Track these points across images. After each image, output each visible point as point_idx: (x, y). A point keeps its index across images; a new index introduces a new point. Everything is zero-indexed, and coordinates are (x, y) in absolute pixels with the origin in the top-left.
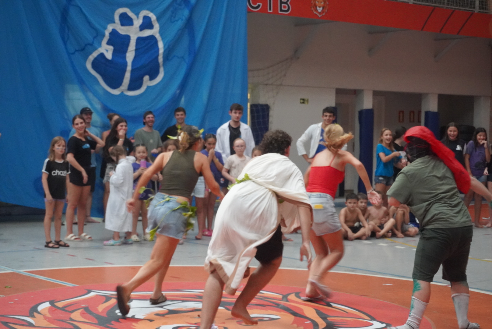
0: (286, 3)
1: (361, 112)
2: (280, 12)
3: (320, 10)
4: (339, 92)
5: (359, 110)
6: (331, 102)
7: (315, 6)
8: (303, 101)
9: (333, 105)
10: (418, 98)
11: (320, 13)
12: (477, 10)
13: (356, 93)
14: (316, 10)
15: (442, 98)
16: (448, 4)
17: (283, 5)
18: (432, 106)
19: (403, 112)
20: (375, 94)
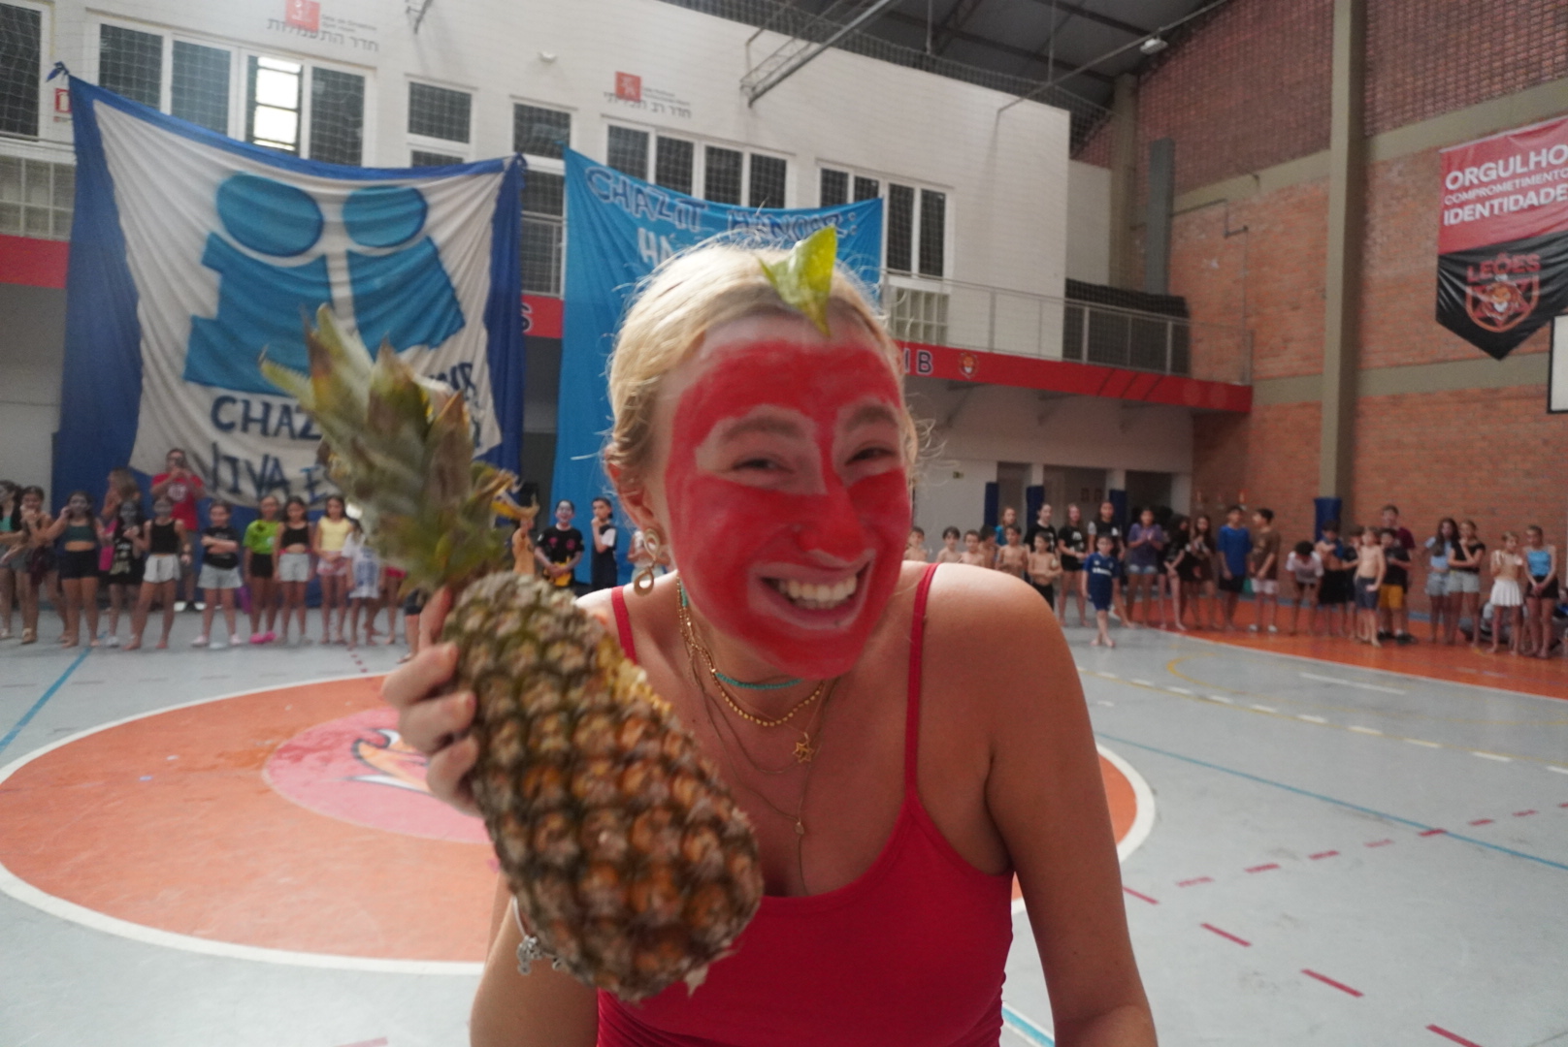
0: (926, 362)
1: (1029, 489)
2: (919, 373)
3: (968, 370)
5: (1027, 486)
7: (963, 366)
8: (957, 475)
9: (993, 477)
10: (1101, 474)
11: (969, 374)
12: (1168, 372)
13: (1024, 467)
14: (964, 371)
15: (1131, 475)
16: (1131, 365)
17: (923, 364)
18: (1118, 483)
20: (1048, 469)
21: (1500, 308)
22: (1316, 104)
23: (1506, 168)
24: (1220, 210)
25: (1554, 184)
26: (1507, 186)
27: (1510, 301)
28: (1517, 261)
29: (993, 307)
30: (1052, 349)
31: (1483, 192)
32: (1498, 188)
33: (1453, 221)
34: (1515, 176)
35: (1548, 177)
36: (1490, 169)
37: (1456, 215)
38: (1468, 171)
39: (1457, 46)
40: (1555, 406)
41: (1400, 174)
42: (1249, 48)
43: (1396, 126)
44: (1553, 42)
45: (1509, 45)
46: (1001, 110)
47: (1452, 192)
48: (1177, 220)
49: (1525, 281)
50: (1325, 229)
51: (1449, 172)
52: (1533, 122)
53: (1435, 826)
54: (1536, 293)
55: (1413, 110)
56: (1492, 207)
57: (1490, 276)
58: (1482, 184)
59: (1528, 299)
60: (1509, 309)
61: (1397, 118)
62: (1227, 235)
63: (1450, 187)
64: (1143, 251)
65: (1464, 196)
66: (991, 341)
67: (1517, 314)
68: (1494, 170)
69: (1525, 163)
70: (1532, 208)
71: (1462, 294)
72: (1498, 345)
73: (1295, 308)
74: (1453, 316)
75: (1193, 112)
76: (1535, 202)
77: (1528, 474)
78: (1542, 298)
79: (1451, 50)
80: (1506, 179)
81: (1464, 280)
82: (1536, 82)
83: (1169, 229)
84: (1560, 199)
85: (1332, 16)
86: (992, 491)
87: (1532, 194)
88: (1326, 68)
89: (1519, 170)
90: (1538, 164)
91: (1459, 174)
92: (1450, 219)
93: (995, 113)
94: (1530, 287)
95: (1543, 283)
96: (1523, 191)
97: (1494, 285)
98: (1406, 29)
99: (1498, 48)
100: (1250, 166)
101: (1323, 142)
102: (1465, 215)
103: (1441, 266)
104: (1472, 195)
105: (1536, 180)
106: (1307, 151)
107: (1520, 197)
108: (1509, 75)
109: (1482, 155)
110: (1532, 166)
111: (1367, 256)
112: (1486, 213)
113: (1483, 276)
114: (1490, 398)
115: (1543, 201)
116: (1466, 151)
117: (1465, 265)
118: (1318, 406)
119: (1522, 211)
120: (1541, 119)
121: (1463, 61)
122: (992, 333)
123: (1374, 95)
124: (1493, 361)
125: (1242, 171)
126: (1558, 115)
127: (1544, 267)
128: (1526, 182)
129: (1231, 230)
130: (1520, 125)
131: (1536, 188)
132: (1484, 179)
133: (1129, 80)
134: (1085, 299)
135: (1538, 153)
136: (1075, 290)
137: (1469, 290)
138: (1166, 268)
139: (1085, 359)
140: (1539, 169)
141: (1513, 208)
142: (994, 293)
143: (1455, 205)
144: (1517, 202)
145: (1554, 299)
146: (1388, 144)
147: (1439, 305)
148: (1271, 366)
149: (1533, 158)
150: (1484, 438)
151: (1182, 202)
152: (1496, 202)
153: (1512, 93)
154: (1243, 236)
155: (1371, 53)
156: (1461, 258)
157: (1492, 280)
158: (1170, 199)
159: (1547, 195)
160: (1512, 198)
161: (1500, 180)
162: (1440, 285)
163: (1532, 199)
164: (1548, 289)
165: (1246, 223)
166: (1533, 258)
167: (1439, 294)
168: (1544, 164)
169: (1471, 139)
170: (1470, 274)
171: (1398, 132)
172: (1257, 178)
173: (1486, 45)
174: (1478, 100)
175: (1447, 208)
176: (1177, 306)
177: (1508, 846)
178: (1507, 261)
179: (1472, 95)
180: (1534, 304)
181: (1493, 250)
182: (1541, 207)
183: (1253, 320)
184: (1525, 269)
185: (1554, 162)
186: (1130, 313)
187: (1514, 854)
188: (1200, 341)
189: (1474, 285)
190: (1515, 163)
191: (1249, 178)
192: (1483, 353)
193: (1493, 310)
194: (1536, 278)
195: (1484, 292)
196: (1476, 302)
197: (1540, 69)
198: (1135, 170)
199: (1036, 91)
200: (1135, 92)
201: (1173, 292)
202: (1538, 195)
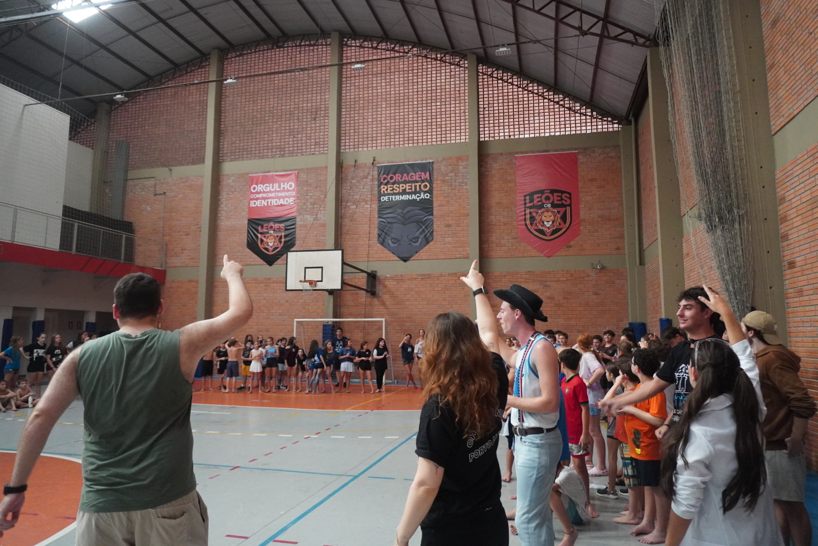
1: (34, 323)
4: (16, 309)
5: (33, 321)
6: (9, 316)
9: (10, 318)
10: (82, 314)
12: (122, 261)
13: (32, 310)
15: (99, 314)
16: (101, 256)
18: (92, 318)
19: (72, 322)
20: (47, 310)
21: (271, 244)
22: (199, 142)
23: (273, 188)
24: (151, 182)
25: (289, 197)
26: (273, 195)
27: (274, 242)
28: (276, 226)
29: (15, 217)
30: (53, 243)
31: (264, 195)
32: (270, 195)
33: (253, 206)
34: (276, 191)
35: (287, 194)
36: (267, 186)
37: (255, 203)
38: (259, 185)
39: (256, 133)
40: (288, 289)
41: (233, 181)
42: (169, 108)
43: (232, 160)
44: (289, 141)
45: (274, 138)
46: (26, 105)
47: (253, 193)
48: (130, 183)
49: (280, 235)
50: (201, 200)
51: (252, 185)
52: (282, 171)
53: (236, 466)
54: (283, 240)
55: (239, 155)
56: (268, 202)
57: (267, 230)
58: (264, 192)
59: (281, 242)
60: (274, 245)
61: (233, 157)
62: (155, 195)
63: (253, 191)
64: (110, 195)
65: (258, 196)
66: (13, 236)
67: (276, 248)
68: (268, 187)
69: (279, 187)
70: (282, 205)
71: (257, 237)
72: (270, 260)
73: (187, 235)
74: (253, 246)
75: (140, 131)
76: (283, 203)
77: (281, 315)
78: (285, 242)
79: (254, 134)
80: (273, 192)
81: (257, 231)
82: (283, 156)
83: (125, 187)
84: (291, 203)
85: (207, 105)
86: (8, 324)
87: (282, 200)
88: (204, 128)
89: (277, 189)
90: (284, 188)
91: (256, 186)
92: (252, 205)
93: (22, 106)
94: (281, 238)
95: (286, 236)
96: (279, 198)
97: (268, 235)
98: (237, 120)
99: (270, 138)
100: (168, 164)
101: (201, 160)
102: (258, 203)
103: (248, 224)
104: (260, 196)
105: (283, 194)
106: (194, 163)
107: (278, 200)
108: (274, 150)
109: (265, 180)
110: (282, 189)
111: (219, 215)
112: (266, 204)
113: (265, 230)
114: (267, 282)
115: (286, 204)
116: (259, 176)
117: (258, 225)
118: (197, 281)
119: (278, 206)
120: (285, 171)
121: (258, 140)
122: (13, 232)
123: (223, 145)
124: (268, 266)
125: (164, 165)
126: (291, 170)
127: (286, 230)
128: (280, 194)
129: (157, 193)
130: (277, 172)
131: (284, 198)
132: (265, 190)
133: (106, 106)
134: (76, 219)
135: (284, 184)
136: (69, 212)
137: (259, 235)
138: (123, 206)
139: (74, 251)
140: (284, 190)
141: (275, 204)
142: (16, 209)
143: (254, 199)
144: (276, 202)
145: (289, 243)
146: (229, 168)
147: (248, 240)
148: (175, 261)
149: (282, 186)
150: (265, 299)
151: (132, 174)
152: (269, 200)
153: (275, 157)
154: (163, 196)
155: (223, 126)
156: (257, 221)
157: (268, 233)
158: (126, 172)
159: (287, 201)
160: (275, 200)
161: (270, 192)
162: (248, 231)
163: (282, 202)
164: (287, 239)
165: (165, 191)
166: (282, 225)
167: (248, 236)
168: (286, 189)
169: (260, 173)
170: (260, 228)
171: (232, 163)
172: (171, 170)
173: (266, 136)
174: (263, 157)
175: (251, 199)
176: (128, 227)
177: (261, 467)
178: (273, 225)
179: (261, 154)
180: (282, 244)
181: (268, 220)
182: (285, 205)
183: (167, 238)
184: (279, 230)
185: (289, 189)
186: (102, 229)
187: (262, 469)
188: (140, 245)
189: (261, 233)
190: (276, 185)
191: (167, 169)
192: (265, 263)
193: (268, 245)
194: (283, 234)
195: (265, 237)
196: (262, 241)
197: (284, 151)
198: (108, 153)
199: (49, 102)
200: (109, 113)
201: (126, 219)
202: (284, 201)
